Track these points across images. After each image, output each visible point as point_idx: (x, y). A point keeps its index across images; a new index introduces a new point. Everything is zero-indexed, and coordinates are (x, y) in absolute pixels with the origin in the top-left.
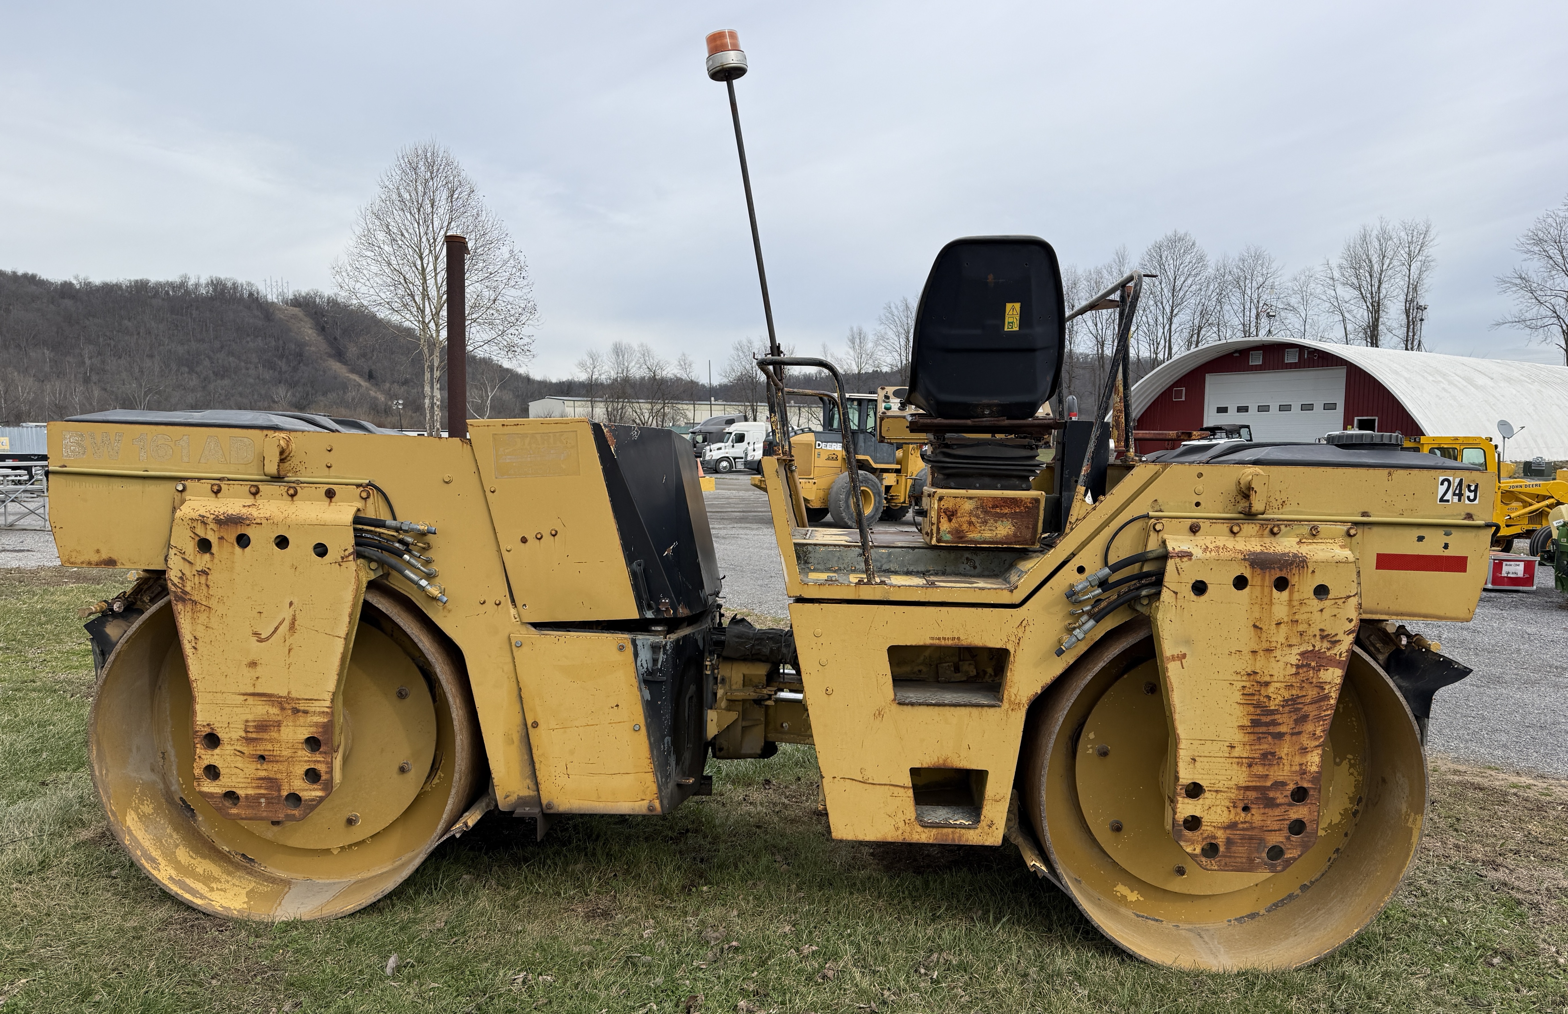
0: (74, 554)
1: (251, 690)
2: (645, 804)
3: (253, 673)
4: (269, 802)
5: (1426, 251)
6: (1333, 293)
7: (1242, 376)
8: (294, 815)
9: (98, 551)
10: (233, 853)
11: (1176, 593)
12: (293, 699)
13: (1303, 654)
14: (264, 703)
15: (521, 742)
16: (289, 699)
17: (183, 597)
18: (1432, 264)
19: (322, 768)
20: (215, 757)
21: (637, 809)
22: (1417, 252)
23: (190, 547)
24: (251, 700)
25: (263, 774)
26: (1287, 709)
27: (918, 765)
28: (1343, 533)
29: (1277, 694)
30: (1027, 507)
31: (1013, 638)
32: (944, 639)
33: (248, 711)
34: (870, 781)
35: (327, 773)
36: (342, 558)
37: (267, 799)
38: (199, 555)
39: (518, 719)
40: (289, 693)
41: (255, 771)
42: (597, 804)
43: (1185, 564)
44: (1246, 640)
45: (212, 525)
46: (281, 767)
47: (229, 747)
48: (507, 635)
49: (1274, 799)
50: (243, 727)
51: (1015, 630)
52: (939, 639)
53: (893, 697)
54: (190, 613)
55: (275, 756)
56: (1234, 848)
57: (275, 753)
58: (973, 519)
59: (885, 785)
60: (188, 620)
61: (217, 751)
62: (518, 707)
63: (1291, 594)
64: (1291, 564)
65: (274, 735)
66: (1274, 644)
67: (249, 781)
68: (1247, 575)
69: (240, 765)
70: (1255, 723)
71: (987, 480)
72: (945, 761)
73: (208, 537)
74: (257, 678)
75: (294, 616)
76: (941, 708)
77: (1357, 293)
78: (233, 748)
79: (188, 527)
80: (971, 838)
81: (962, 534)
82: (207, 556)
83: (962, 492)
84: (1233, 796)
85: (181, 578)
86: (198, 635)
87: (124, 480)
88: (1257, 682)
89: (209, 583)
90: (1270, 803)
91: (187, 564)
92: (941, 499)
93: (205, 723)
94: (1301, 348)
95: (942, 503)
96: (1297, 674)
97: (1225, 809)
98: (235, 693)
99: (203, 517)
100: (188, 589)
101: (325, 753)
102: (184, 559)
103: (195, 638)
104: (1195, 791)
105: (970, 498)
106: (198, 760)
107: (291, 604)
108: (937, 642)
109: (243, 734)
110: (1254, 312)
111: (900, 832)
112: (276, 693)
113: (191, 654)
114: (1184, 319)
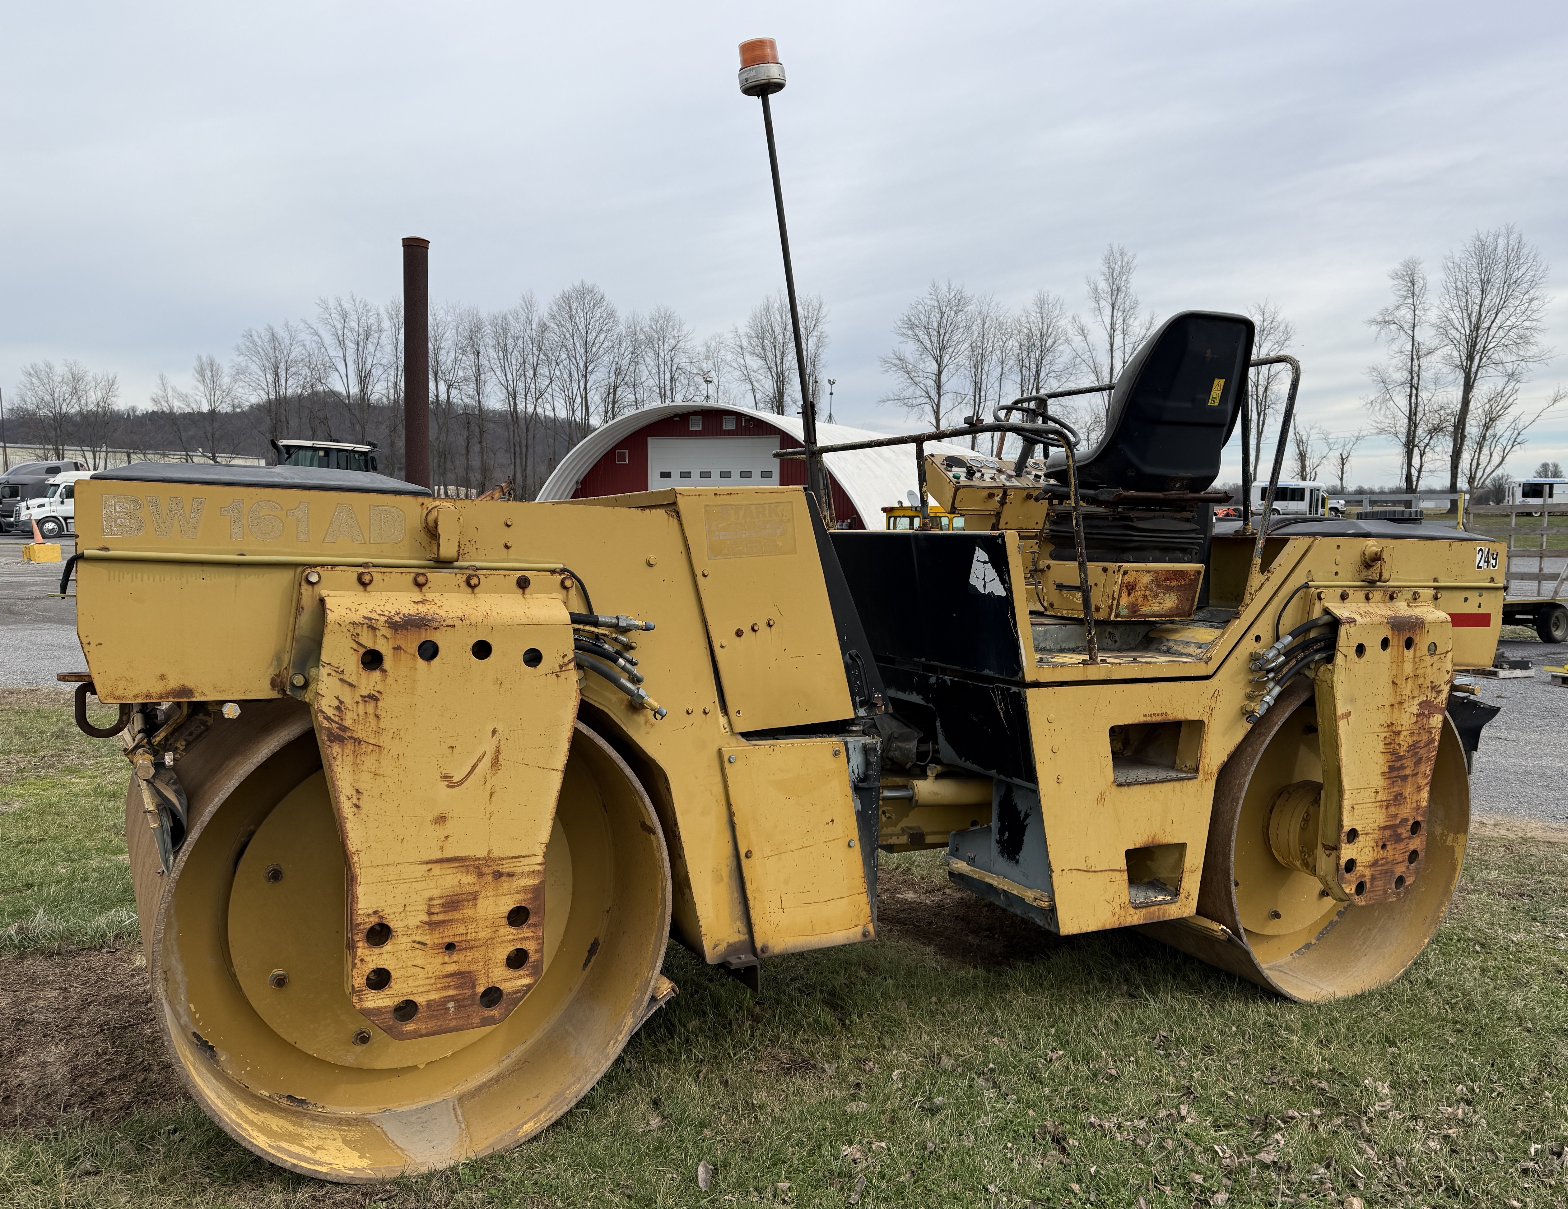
0: (122, 684)
1: (438, 855)
2: (860, 929)
3: (441, 832)
4: (459, 1007)
5: (820, 327)
6: (742, 362)
7: (683, 441)
8: (493, 1016)
9: (163, 677)
10: (275, 1097)
11: (1346, 656)
12: (494, 860)
13: (1420, 704)
14: (454, 870)
15: (730, 877)
16: (489, 860)
17: (340, 736)
18: (826, 340)
19: (530, 946)
20: (385, 956)
21: (852, 937)
22: (812, 327)
23: (352, 664)
24: (437, 869)
25: (451, 968)
26: (1410, 753)
27: (1132, 847)
28: (1432, 597)
29: (1404, 740)
30: (1191, 580)
31: (1207, 710)
32: (1155, 715)
33: (432, 884)
34: (1093, 869)
35: (536, 951)
36: (561, 666)
37: (456, 1001)
38: (364, 674)
39: (728, 849)
40: (489, 852)
41: (440, 967)
42: (811, 938)
43: (1352, 629)
44: (1386, 695)
45: (385, 631)
46: (477, 955)
47: (405, 939)
48: (716, 749)
49: (1401, 834)
50: (425, 908)
51: (1209, 701)
52: (1151, 715)
53: (1112, 779)
54: (351, 758)
55: (469, 941)
56: (1376, 883)
57: (469, 937)
58: (1148, 593)
59: (1105, 871)
60: (348, 768)
61: (388, 947)
62: (727, 836)
63: (1415, 651)
64: (1416, 625)
65: (468, 912)
66: (1404, 697)
67: (433, 981)
68: (1390, 637)
69: (419, 962)
70: (1392, 769)
71: (1157, 553)
72: (1153, 838)
73: (378, 648)
74: (447, 837)
75: (498, 747)
76: (1152, 786)
77: (763, 363)
78: (410, 940)
79: (349, 635)
80: (1172, 913)
81: (1136, 609)
82: (376, 675)
83: (1142, 565)
84: (1376, 836)
85: (338, 708)
86: (362, 787)
87: (207, 569)
88: (1394, 732)
89: (379, 712)
90: (1398, 839)
91: (347, 689)
92: (1125, 573)
93: (370, 911)
94: (738, 416)
95: (1126, 577)
96: (1417, 722)
97: (1371, 849)
98: (415, 863)
99: (370, 619)
100: (348, 723)
101: (535, 925)
102: (342, 680)
103: (358, 792)
104: (1353, 835)
105: (1148, 572)
106: (359, 965)
107: (494, 732)
108: (1148, 719)
109: (425, 918)
110: (668, 376)
111: (1117, 916)
112: (472, 855)
113: (350, 816)
114: (600, 377)
